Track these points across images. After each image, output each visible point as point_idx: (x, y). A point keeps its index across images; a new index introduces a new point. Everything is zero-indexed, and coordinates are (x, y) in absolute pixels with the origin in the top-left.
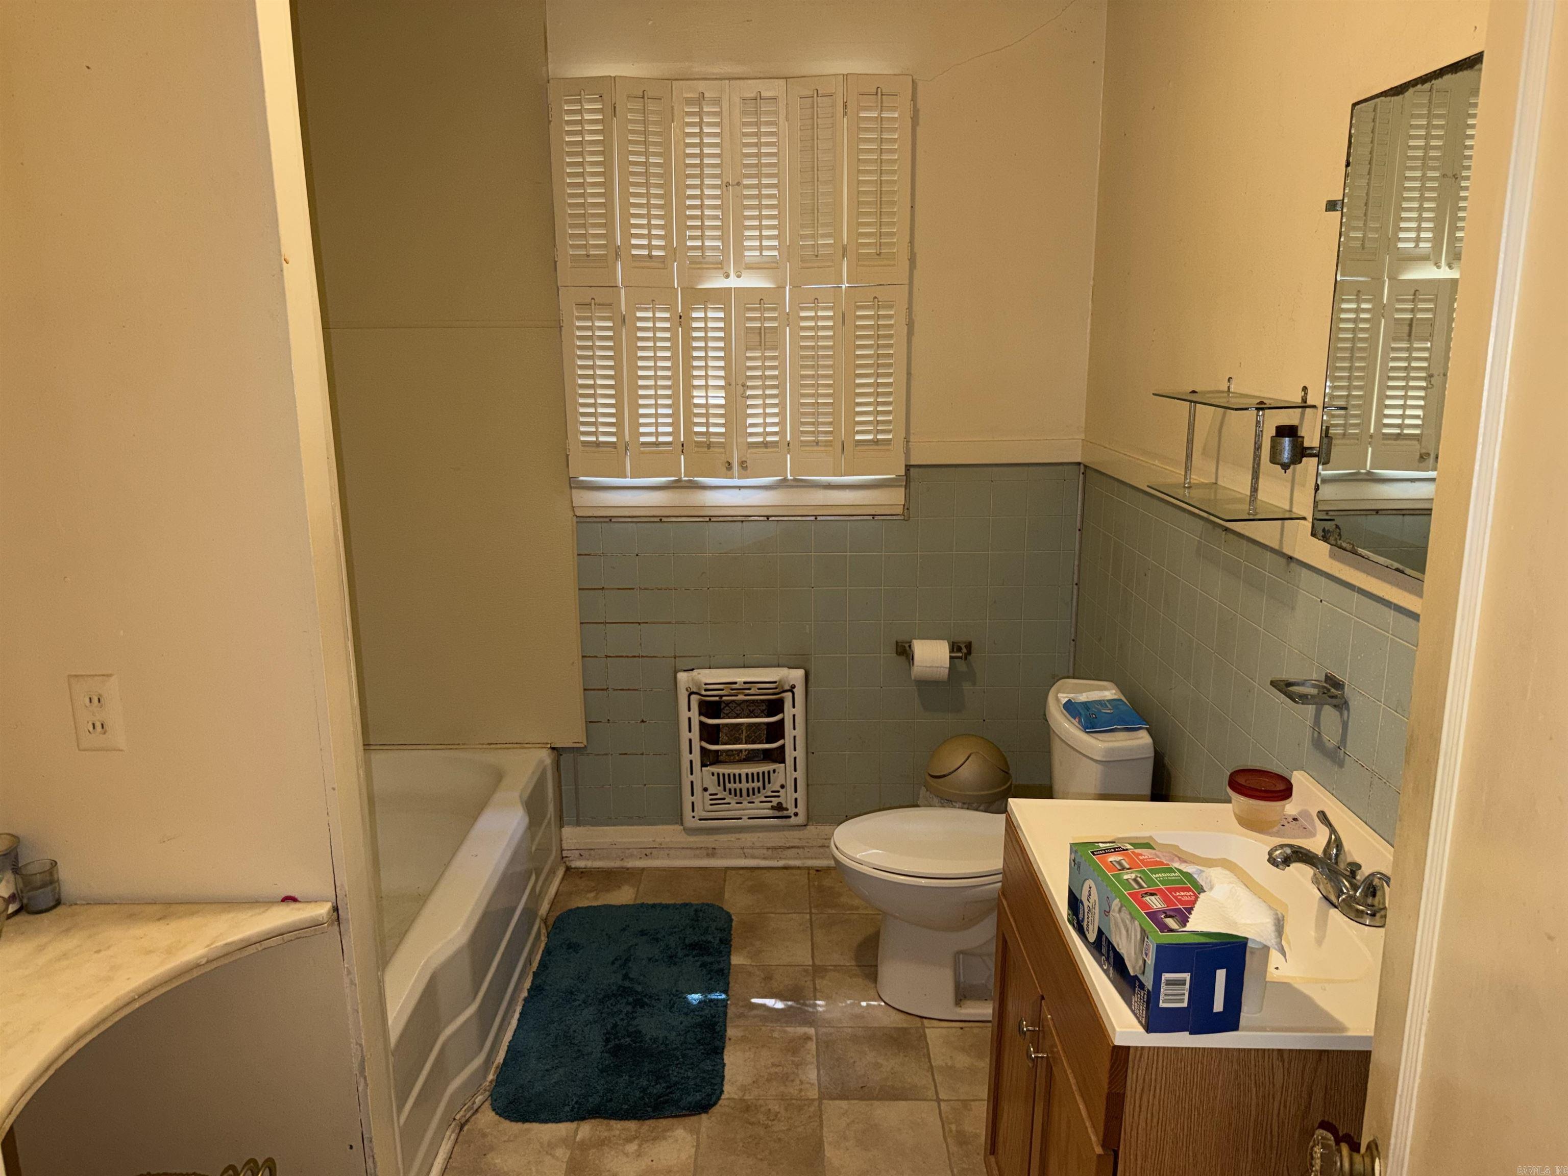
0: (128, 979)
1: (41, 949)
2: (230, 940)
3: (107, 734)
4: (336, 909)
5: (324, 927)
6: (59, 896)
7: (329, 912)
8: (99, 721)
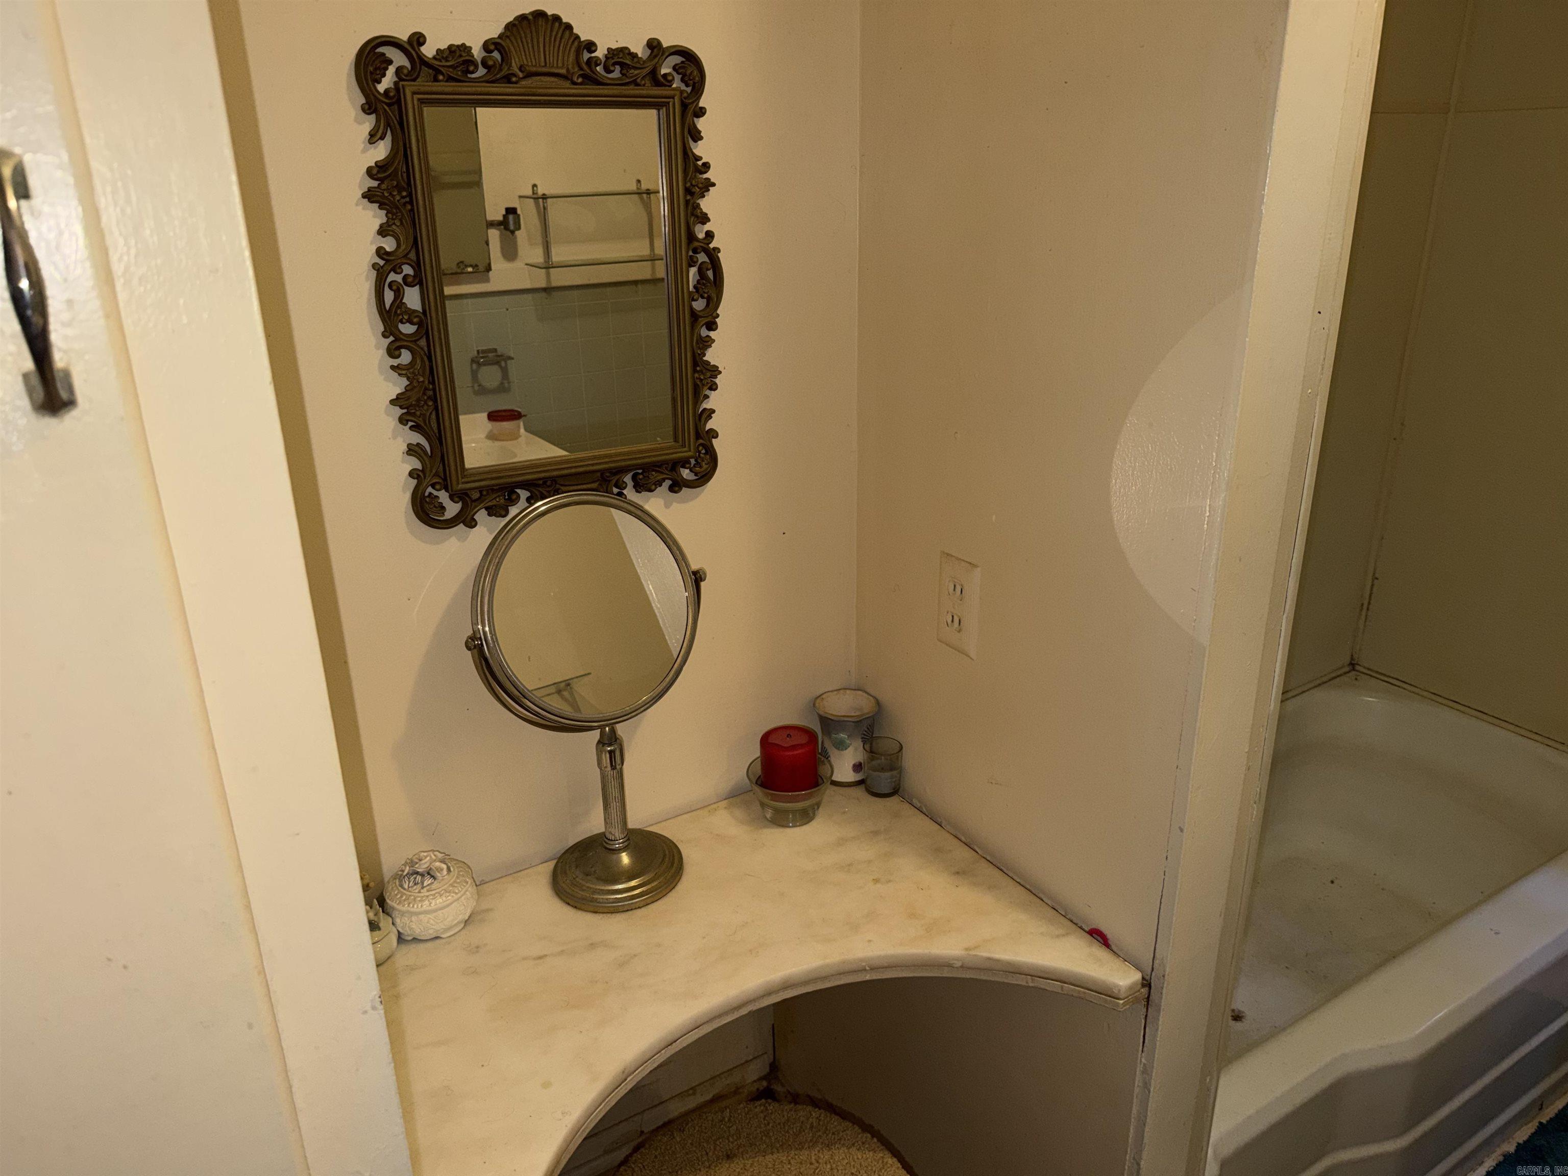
0: (870, 941)
1: (841, 842)
2: (997, 956)
3: (961, 633)
4: (1146, 983)
5: (1118, 1003)
6: (899, 784)
7: (1131, 988)
8: (959, 616)
